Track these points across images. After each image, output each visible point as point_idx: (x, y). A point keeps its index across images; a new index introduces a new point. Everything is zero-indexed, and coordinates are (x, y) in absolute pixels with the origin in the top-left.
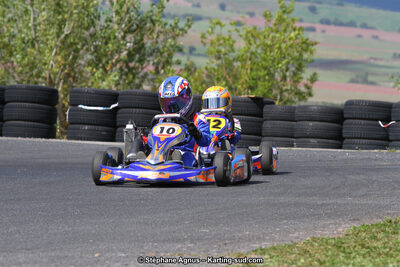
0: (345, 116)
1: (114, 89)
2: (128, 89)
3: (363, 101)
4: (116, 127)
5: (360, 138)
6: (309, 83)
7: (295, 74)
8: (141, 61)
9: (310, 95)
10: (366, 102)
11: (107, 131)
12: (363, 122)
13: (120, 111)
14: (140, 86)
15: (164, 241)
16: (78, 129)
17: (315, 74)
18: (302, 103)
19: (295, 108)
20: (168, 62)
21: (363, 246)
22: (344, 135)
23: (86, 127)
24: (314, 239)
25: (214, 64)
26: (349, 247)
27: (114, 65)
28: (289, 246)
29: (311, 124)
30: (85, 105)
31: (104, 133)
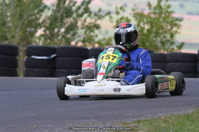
16: (32, 71)
19: (166, 55)
23: (37, 70)
29: (177, 64)
30: (35, 55)
31: (48, 73)
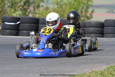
0: (105, 25)
1: (18, 16)
2: (24, 16)
3: (111, 20)
4: (19, 30)
5: (110, 34)
6: (91, 13)
7: (86, 10)
8: (29, 6)
9: (92, 17)
10: (112, 20)
11: (16, 32)
12: (111, 27)
13: (20, 25)
14: (28, 15)
15: (36, 73)
16: (5, 31)
17: (93, 10)
18: (89, 21)
19: (86, 23)
20: (38, 6)
21: (111, 74)
22: (104, 33)
23: (8, 31)
24: (93, 72)
25: (56, 7)
26: (105, 74)
27: (18, 7)
28: (83, 74)
29: (92, 28)
30: (7, 22)
31: (15, 33)
